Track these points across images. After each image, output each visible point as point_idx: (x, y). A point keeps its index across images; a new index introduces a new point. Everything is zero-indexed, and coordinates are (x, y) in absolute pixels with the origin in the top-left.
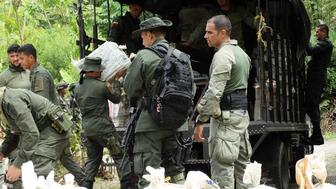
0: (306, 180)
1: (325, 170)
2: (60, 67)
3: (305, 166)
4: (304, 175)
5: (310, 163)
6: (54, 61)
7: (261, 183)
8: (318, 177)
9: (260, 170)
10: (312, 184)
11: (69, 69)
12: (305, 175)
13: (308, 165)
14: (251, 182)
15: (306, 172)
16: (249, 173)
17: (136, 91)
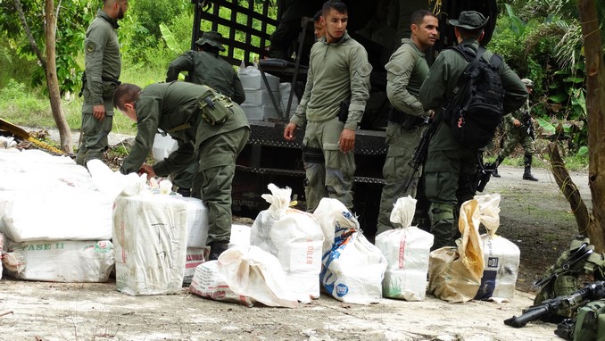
0: (472, 227)
1: (497, 218)
2: (160, 19)
3: (473, 210)
4: (470, 221)
5: (480, 207)
6: (152, 11)
7: (413, 224)
8: (487, 226)
9: (414, 207)
10: (478, 233)
11: (171, 24)
12: (472, 221)
13: (477, 208)
14: (400, 222)
15: (473, 219)
16: (399, 209)
17: (435, 99)
